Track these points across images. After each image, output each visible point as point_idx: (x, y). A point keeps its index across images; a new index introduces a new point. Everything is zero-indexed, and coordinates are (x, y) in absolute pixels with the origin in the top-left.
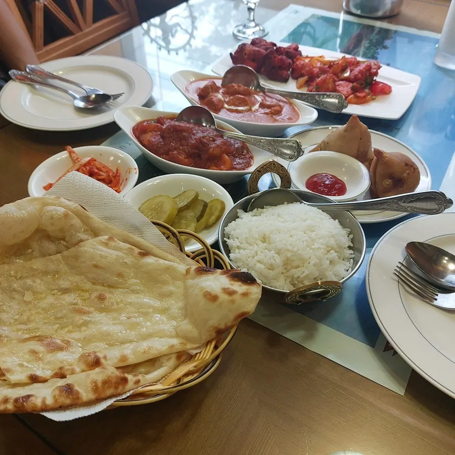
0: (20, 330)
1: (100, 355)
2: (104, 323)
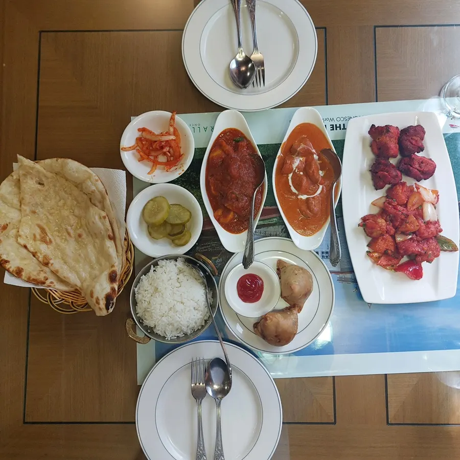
0: (45, 215)
1: (51, 262)
2: (70, 247)
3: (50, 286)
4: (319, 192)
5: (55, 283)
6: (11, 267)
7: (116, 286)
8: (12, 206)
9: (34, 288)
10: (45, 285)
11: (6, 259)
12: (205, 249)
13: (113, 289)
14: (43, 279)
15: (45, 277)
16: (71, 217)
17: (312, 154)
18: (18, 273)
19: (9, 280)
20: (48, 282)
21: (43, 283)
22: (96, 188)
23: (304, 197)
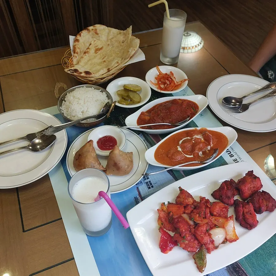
1: (87, 55)
2: (97, 61)
3: (74, 56)
4: (188, 156)
5: (76, 59)
6: (78, 37)
7: (83, 74)
8: (108, 36)
9: (71, 50)
10: (74, 54)
11: (81, 35)
12: (122, 120)
13: (81, 73)
14: (76, 51)
15: (78, 52)
16: (112, 57)
17: (209, 144)
18: (76, 40)
19: (72, 38)
20: (76, 55)
21: (75, 53)
22: (131, 52)
23: (180, 149)
